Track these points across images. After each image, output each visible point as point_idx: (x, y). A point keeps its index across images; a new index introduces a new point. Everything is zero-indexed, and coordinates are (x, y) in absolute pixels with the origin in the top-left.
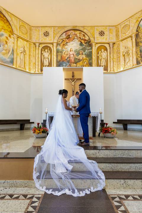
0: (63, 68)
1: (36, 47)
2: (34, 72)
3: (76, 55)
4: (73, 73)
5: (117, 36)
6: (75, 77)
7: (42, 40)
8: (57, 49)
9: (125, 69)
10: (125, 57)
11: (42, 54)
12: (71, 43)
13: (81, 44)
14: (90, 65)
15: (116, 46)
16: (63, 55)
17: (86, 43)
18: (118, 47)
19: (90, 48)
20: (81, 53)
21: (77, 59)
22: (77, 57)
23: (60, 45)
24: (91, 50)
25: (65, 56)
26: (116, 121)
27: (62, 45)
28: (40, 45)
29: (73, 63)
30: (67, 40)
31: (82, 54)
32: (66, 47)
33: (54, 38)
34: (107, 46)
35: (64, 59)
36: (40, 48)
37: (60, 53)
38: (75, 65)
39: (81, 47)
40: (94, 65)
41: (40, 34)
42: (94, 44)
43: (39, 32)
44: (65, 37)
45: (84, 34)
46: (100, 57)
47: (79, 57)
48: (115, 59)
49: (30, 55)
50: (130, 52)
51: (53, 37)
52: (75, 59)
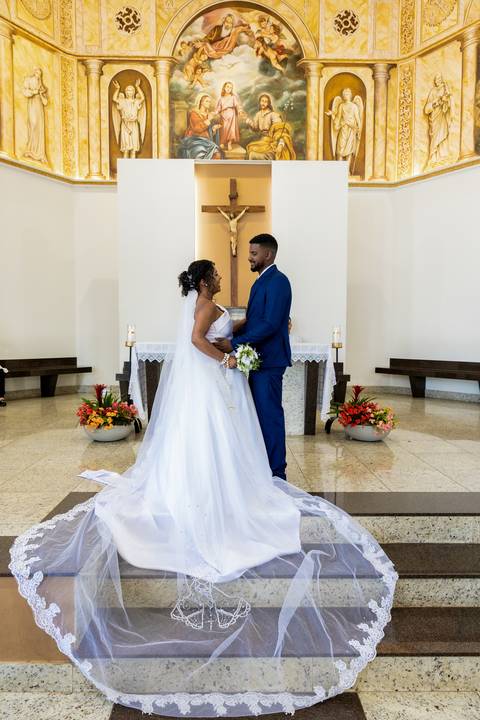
0: (196, 166)
1: (87, 73)
2: (83, 179)
3: (246, 110)
4: (233, 184)
5: (406, 32)
6: (241, 202)
7: (112, 47)
8: (171, 87)
9: (430, 170)
10: (433, 125)
11: (112, 103)
12: (228, 59)
13: (266, 67)
14: (299, 151)
15: (398, 76)
16: (197, 110)
17: (283, 62)
18: (408, 82)
19: (299, 82)
20: (264, 102)
21: (248, 127)
22: (248, 121)
23: (181, 70)
24: (301, 93)
25: (202, 112)
26: (387, 365)
27: (190, 68)
28: (106, 68)
29: (234, 143)
30: (212, 50)
31: (269, 107)
32: (207, 76)
33: (160, 37)
34: (365, 74)
35: (197, 127)
36: (107, 79)
37: (183, 104)
38: (241, 150)
39: (266, 80)
40: (311, 153)
41: (105, 20)
42: (314, 67)
43: (99, 12)
44: (202, 35)
45: (277, 23)
46: (337, 122)
47: (256, 119)
48: (391, 129)
49: (65, 109)
50: (454, 101)
51: (157, 31)
52: (243, 127)
